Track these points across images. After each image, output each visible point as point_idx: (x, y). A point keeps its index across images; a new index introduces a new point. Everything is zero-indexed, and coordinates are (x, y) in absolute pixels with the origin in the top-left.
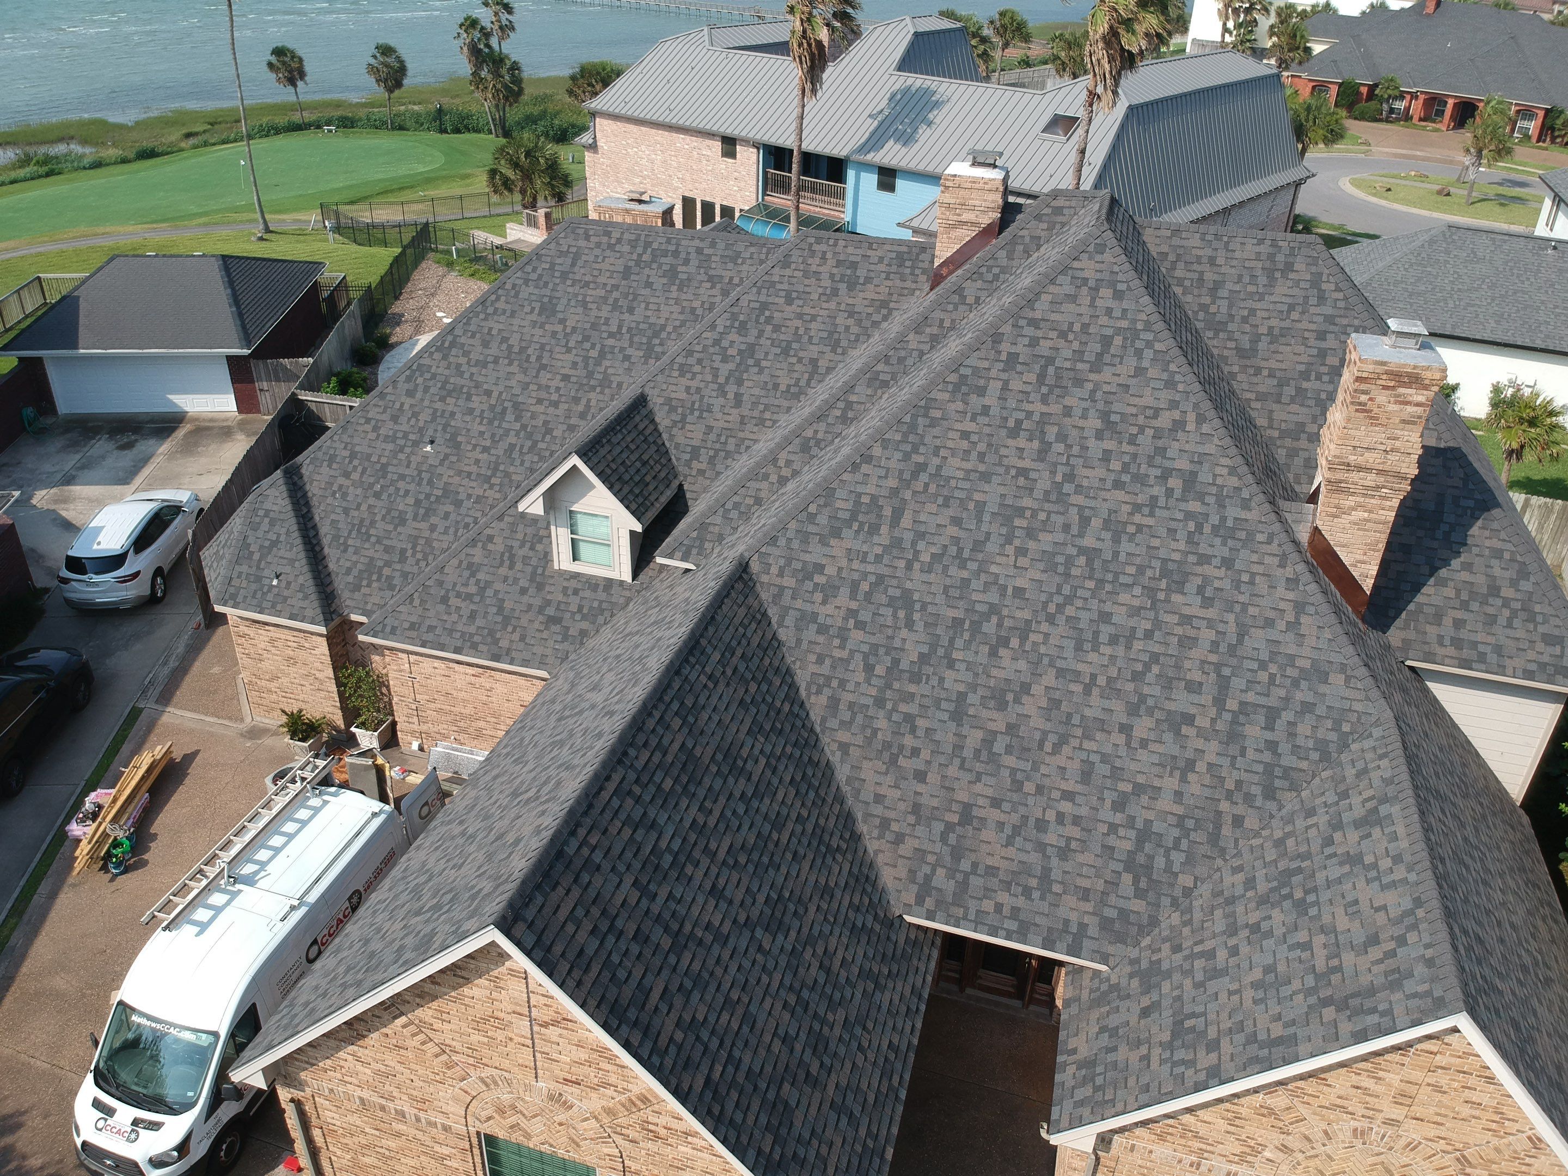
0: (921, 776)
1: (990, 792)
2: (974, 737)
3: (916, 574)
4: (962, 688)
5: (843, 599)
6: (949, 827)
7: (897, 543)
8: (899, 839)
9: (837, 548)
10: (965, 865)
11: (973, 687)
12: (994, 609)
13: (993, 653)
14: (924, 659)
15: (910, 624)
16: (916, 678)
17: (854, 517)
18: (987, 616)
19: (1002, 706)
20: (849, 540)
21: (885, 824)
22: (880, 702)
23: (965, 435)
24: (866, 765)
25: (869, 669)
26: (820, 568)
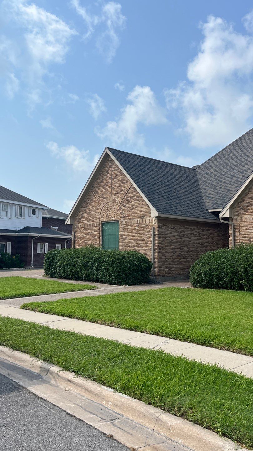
0: (220, 188)
1: (235, 186)
2: (234, 179)
3: (231, 160)
4: (235, 173)
5: (214, 168)
6: (224, 194)
7: (228, 158)
8: (212, 198)
9: (215, 162)
10: (225, 198)
11: (237, 172)
12: (245, 160)
13: (244, 166)
14: (227, 172)
15: (226, 168)
16: (224, 175)
17: (220, 157)
18: (244, 162)
19: (242, 172)
20: (218, 160)
21: (210, 197)
22: (215, 181)
23: (248, 139)
24: (209, 190)
25: (215, 176)
26: (210, 166)
